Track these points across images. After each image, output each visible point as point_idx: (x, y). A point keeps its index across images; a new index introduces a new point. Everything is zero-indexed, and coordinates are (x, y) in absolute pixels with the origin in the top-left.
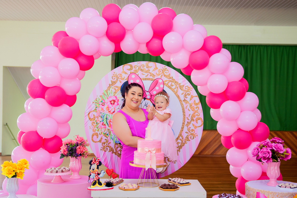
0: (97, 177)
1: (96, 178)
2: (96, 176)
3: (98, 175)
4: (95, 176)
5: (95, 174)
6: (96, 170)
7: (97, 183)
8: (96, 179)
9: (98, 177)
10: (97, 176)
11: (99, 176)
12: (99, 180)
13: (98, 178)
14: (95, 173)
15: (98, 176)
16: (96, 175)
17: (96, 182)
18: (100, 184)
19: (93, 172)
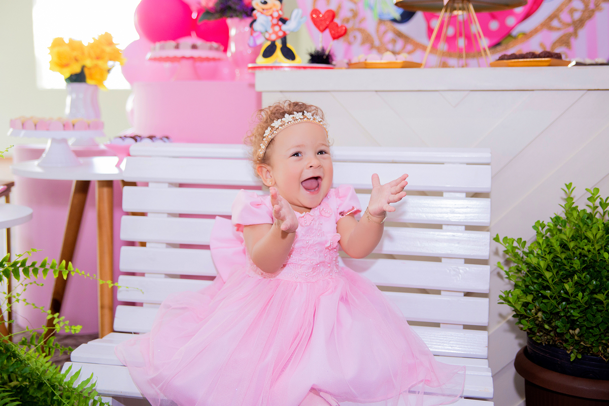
0: (277, 28)
1: (276, 33)
2: (274, 25)
3: (280, 23)
4: (270, 24)
5: (270, 18)
6: (274, 5)
7: (278, 52)
8: (273, 37)
9: (281, 30)
10: (277, 24)
11: (284, 27)
12: (284, 40)
13: (281, 34)
14: (271, 15)
15: (280, 26)
16: (275, 21)
17: (276, 46)
18: (289, 54)
19: (263, 10)
